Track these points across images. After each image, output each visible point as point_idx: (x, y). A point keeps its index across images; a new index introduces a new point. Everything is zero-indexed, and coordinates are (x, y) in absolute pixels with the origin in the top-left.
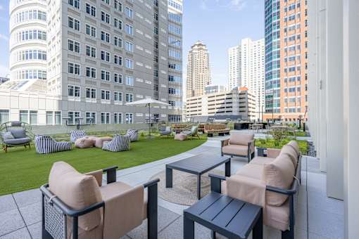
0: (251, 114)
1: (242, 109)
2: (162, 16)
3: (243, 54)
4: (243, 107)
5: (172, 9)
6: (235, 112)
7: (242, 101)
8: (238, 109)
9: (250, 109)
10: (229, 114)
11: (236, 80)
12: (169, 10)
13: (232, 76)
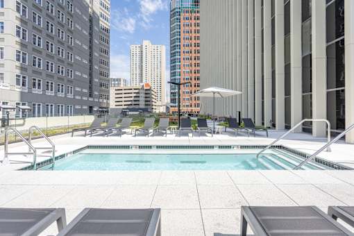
0: (154, 107)
1: (147, 103)
2: (95, 28)
3: (144, 53)
4: (148, 101)
5: (102, 22)
6: (142, 106)
7: (147, 96)
8: (144, 103)
9: (153, 103)
10: (137, 107)
11: (138, 75)
12: (100, 22)
13: (135, 71)
